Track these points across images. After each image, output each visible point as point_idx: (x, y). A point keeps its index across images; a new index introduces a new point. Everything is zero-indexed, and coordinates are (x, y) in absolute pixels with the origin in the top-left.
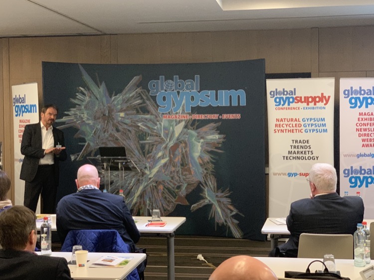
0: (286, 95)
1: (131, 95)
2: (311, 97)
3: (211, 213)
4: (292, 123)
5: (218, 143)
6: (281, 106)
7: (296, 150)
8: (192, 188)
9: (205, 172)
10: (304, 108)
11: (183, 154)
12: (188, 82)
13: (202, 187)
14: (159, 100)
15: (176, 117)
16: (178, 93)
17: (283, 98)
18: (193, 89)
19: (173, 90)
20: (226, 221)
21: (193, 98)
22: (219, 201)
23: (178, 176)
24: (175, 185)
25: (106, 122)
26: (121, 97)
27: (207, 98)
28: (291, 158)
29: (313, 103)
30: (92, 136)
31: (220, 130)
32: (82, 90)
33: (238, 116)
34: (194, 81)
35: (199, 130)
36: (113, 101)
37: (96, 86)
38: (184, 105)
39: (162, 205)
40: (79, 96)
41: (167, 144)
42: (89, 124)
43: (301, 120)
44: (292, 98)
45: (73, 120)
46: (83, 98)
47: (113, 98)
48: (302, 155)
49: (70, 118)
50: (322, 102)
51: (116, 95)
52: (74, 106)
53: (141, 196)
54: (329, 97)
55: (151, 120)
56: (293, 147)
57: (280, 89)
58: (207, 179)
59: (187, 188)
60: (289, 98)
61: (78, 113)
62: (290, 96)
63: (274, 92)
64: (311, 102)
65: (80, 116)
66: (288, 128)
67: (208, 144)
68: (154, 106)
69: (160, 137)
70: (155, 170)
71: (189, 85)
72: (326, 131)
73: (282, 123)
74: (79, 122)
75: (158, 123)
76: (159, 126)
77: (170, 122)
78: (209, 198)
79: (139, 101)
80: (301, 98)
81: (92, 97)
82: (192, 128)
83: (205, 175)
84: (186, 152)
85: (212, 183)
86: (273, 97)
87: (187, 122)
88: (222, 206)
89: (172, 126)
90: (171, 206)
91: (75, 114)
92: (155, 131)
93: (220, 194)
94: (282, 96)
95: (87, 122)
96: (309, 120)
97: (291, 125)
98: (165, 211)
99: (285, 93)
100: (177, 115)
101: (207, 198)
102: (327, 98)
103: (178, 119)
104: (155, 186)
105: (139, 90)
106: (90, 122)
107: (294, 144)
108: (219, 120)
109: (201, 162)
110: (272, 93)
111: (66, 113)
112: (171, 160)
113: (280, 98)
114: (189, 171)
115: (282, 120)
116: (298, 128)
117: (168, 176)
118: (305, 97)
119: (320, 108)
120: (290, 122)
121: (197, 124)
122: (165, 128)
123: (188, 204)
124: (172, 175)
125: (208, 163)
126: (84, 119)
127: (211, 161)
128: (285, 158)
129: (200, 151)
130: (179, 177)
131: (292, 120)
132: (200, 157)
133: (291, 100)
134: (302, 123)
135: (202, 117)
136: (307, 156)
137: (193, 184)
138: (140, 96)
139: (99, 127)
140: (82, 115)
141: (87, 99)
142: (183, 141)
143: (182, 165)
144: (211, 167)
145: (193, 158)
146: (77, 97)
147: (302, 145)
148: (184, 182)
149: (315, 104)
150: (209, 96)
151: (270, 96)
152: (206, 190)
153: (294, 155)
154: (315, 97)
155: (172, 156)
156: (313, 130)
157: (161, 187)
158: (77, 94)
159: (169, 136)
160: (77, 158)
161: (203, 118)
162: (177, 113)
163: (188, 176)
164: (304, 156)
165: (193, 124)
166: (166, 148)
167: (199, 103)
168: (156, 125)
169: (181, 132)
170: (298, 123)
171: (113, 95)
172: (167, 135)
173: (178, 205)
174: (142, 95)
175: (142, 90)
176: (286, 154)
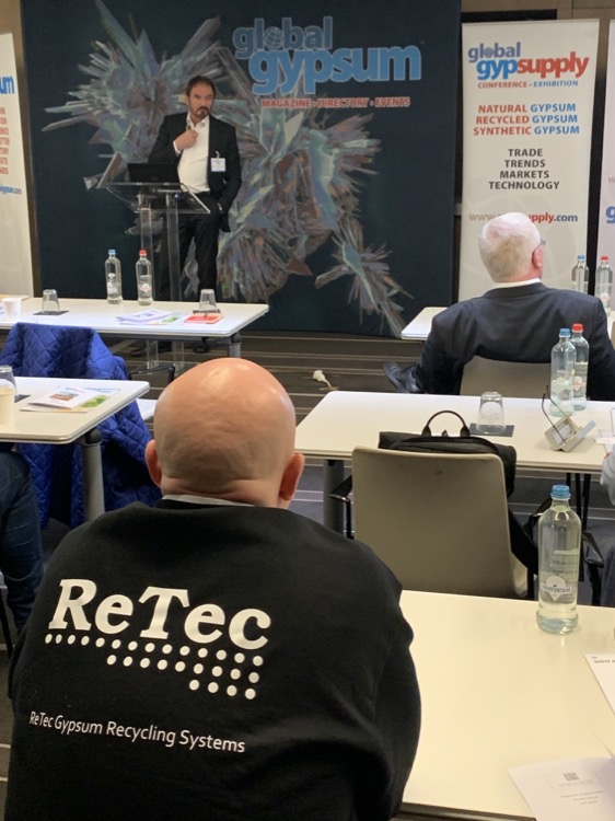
0: (502, 55)
1: (199, 59)
2: (551, 61)
3: (352, 292)
4: (510, 114)
5: (366, 156)
6: (489, 80)
7: (516, 169)
8: (318, 244)
9: (342, 211)
10: (535, 85)
11: (300, 178)
12: (310, 32)
13: (336, 241)
14: (254, 69)
15: (287, 104)
16: (291, 53)
17: (494, 63)
18: (320, 47)
19: (281, 49)
20: (379, 307)
21: (319, 65)
22: (367, 270)
23: (291, 220)
24: (285, 237)
25: (152, 112)
26: (180, 61)
27: (347, 65)
28: (506, 185)
29: (554, 73)
30: (126, 141)
31: (371, 130)
32: (101, 49)
33: (405, 102)
34: (322, 27)
35: (331, 130)
36: (164, 71)
37: (130, 39)
38: (302, 79)
39: (263, 276)
40: (96, 59)
41: (270, 158)
42: (117, 117)
43: (528, 108)
44: (513, 62)
45: (84, 108)
46: (103, 65)
47: (164, 64)
48: (527, 179)
49: (80, 105)
50: (573, 70)
51: (169, 57)
52: (87, 79)
54: (586, 60)
55: (238, 110)
56: (510, 163)
57: (489, 45)
58: (345, 228)
59: (307, 244)
60: (505, 63)
61: (95, 93)
62: (509, 59)
63: (476, 50)
64: (550, 71)
65: (99, 101)
66: (502, 125)
67: (347, 157)
68: (244, 81)
69: (256, 143)
70: (248, 209)
71: (312, 37)
72: (575, 130)
73: (489, 115)
74: (98, 112)
75: (252, 115)
76: (254, 122)
77: (276, 113)
78: (348, 263)
79: (215, 71)
80: (530, 62)
81: (122, 62)
82: (317, 125)
83: (342, 219)
84: (306, 173)
85: (354, 234)
86: (474, 61)
87: (308, 113)
88: (374, 278)
89: (280, 121)
90: (278, 277)
91: (88, 97)
92: (247, 132)
93: (369, 255)
94: (493, 58)
95: (114, 113)
96: (544, 109)
97: (508, 120)
98: (267, 285)
99: (500, 52)
100: (290, 101)
101: (344, 263)
102: (582, 61)
103: (291, 109)
104: (249, 240)
105: (215, 48)
106: (120, 112)
107: (514, 158)
108: (370, 109)
109: (334, 193)
110: (473, 53)
111: (71, 93)
112: (277, 189)
113: (488, 64)
114: (311, 209)
115: (490, 109)
116: (521, 125)
117: (273, 222)
118: (538, 61)
119: (569, 83)
120: (507, 114)
121: (326, 117)
122: (267, 127)
123: (310, 273)
124: (279, 219)
125: (347, 194)
126: (107, 108)
127: (352, 191)
128: (494, 185)
129: (331, 172)
130: (294, 223)
131: (510, 108)
132: (332, 183)
133: (510, 67)
134: (531, 114)
135: (337, 103)
136: (537, 180)
137: (319, 236)
138: (216, 60)
139: (138, 123)
140: (103, 99)
141: (112, 65)
142: (300, 151)
143: (299, 198)
144: (352, 202)
145: (319, 186)
146: (93, 62)
147: (528, 158)
148: (303, 232)
149: (558, 75)
150: (350, 61)
151: (469, 59)
152: (343, 247)
153: (512, 180)
154: (559, 61)
155: (280, 181)
156: (552, 129)
157: (259, 242)
158: (92, 56)
159: (274, 141)
160: (96, 185)
161: (339, 106)
162: (288, 96)
163: (309, 221)
164: (531, 180)
165: (318, 119)
166: (267, 165)
167: (332, 76)
168: (249, 119)
169: (298, 134)
170: (522, 114)
171: (164, 57)
172: (269, 140)
173: (292, 275)
174: (221, 58)
175: (221, 48)
176: (497, 178)
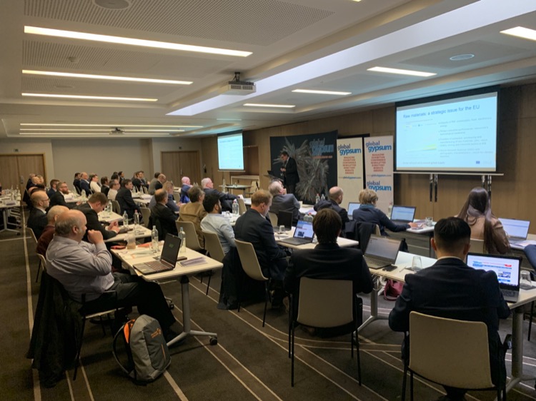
5: (328, 169)
11: (319, 174)
14: (313, 150)
16: (319, 146)
18: (323, 145)
19: (317, 145)
21: (322, 149)
32: (284, 147)
33: (332, 157)
34: (323, 141)
35: (323, 163)
36: (297, 151)
37: (291, 145)
38: (320, 152)
41: (315, 169)
53: (307, 191)
55: (310, 159)
67: (325, 169)
68: (311, 153)
69: (312, 166)
76: (312, 161)
79: (305, 151)
87: (320, 160)
89: (316, 161)
100: (318, 157)
105: (306, 146)
108: (328, 159)
112: (316, 176)
114: (321, 181)
121: (323, 160)
129: (323, 173)
135: (324, 157)
142: (319, 168)
143: (319, 179)
145: (322, 176)
150: (326, 148)
159: (315, 166)
167: (325, 152)
169: (319, 164)
171: (297, 148)
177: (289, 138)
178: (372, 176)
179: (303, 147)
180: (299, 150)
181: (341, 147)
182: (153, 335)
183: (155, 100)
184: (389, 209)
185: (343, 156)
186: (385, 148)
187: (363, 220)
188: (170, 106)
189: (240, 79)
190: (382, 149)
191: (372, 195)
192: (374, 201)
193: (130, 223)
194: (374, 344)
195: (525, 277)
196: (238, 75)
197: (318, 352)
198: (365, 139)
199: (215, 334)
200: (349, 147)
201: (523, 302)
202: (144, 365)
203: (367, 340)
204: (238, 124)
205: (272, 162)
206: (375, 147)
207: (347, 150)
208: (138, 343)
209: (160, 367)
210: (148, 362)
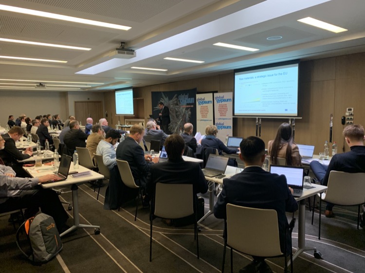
14: (181, 101)
18: (187, 98)
19: (183, 98)
21: (187, 101)
32: (161, 99)
35: (188, 110)
37: (166, 98)
38: (185, 103)
41: (182, 115)
55: (178, 107)
68: (179, 103)
69: (180, 112)
71: (187, 96)
76: (180, 109)
79: (176, 102)
87: (186, 108)
89: (183, 109)
100: (184, 106)
108: (190, 107)
142: (185, 113)
150: (189, 100)
167: (188, 103)
175: (177, 98)
177: (164, 93)
178: (219, 119)
179: (174, 99)
180: (172, 101)
181: (199, 99)
182: (48, 228)
183: (66, 62)
184: (226, 139)
185: (200, 106)
186: (228, 100)
187: (208, 146)
188: (77, 67)
189: (125, 47)
190: (225, 101)
191: (215, 129)
192: (216, 133)
193: (42, 149)
194: (211, 230)
195: (307, 181)
196: (123, 44)
197: (171, 236)
198: (215, 94)
199: (99, 227)
200: (204, 99)
201: (304, 197)
202: (40, 250)
203: (207, 228)
204: (128, 82)
205: (153, 109)
206: (221, 100)
207: (203, 102)
208: (35, 234)
209: (52, 252)
210: (43, 248)
